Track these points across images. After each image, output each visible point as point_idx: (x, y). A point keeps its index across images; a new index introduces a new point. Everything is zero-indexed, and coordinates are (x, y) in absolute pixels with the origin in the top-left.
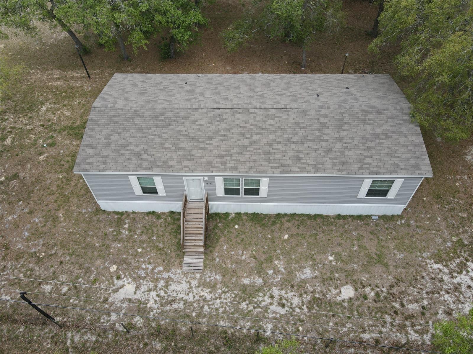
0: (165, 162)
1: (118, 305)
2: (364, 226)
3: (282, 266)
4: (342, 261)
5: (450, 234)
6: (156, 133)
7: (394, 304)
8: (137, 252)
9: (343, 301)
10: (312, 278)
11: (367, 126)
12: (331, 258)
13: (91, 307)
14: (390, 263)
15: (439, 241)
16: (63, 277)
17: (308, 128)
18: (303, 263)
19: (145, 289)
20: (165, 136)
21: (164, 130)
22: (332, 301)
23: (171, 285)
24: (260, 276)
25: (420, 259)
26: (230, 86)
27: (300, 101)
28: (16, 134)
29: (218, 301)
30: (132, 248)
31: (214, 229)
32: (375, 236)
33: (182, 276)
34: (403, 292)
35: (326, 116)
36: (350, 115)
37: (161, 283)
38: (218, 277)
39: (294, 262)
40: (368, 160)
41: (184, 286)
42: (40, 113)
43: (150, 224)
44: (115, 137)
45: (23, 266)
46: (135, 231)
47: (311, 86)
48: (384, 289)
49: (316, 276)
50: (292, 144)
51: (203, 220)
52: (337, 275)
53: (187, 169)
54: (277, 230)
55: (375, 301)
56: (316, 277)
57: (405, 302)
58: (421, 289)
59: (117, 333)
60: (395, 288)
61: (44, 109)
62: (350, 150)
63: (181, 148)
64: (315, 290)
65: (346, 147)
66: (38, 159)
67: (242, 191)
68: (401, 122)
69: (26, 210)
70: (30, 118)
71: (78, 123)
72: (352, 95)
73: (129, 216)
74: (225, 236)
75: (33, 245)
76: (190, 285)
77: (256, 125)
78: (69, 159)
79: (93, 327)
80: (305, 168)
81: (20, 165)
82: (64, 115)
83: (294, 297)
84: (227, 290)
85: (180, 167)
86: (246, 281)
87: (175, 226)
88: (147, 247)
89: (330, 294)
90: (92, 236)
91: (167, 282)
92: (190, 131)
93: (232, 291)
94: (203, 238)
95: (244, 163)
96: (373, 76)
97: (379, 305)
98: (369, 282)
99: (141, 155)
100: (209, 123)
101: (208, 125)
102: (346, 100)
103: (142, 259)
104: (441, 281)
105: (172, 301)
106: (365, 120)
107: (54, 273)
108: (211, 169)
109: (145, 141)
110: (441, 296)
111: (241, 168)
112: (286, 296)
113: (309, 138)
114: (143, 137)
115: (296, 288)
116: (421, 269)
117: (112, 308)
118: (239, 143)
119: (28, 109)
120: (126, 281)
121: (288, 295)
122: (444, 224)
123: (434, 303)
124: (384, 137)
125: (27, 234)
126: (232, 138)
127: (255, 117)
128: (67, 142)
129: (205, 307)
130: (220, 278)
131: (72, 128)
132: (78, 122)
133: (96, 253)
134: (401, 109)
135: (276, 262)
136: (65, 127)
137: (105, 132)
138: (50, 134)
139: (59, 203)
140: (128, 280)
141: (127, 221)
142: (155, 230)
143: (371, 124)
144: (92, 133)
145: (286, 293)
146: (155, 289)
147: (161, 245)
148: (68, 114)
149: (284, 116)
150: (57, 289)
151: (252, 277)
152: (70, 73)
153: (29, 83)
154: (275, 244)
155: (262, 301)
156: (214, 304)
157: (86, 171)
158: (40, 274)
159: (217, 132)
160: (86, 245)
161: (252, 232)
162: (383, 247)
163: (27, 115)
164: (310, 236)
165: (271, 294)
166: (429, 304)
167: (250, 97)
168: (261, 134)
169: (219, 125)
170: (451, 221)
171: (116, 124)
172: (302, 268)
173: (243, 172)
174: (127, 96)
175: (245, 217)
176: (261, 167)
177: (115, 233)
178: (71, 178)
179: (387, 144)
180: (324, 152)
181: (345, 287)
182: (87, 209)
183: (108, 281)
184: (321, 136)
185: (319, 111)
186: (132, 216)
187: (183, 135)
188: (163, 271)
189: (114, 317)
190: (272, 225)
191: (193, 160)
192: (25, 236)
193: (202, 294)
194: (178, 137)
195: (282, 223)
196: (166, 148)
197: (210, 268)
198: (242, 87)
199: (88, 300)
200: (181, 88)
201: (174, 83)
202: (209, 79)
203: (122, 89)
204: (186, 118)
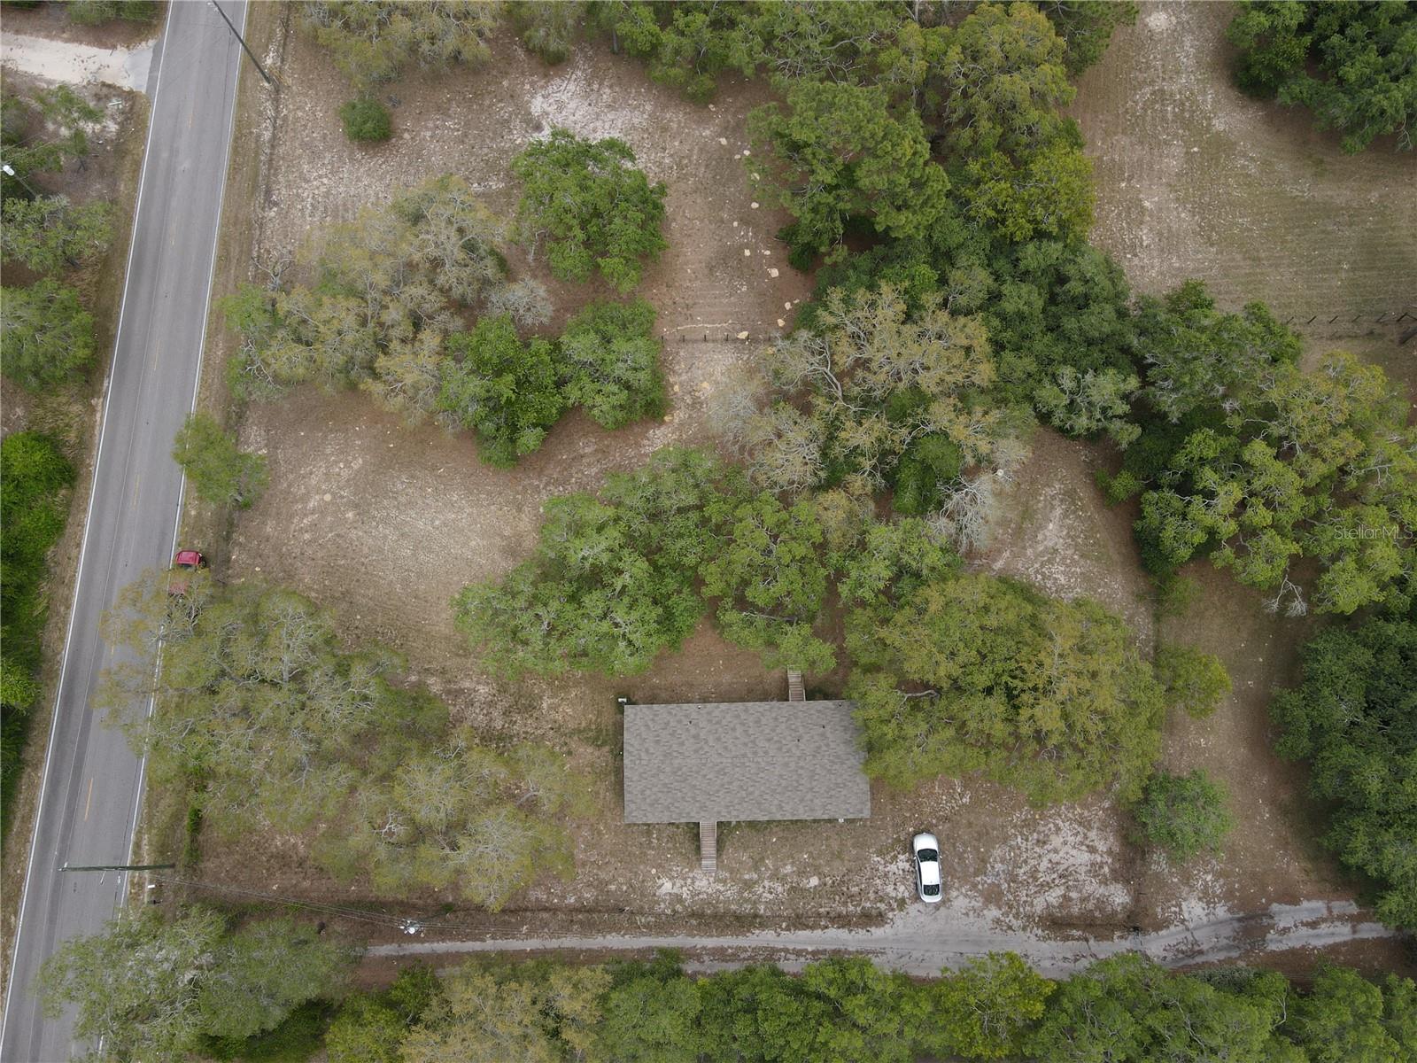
0: (688, 814)
1: (663, 898)
2: (832, 828)
3: (771, 864)
4: (813, 858)
6: (677, 788)
7: (843, 888)
8: (668, 857)
9: (810, 888)
10: (792, 872)
11: (832, 775)
12: (805, 856)
13: (646, 899)
14: (846, 858)
15: (884, 838)
16: (621, 880)
17: (789, 779)
18: (786, 861)
19: (679, 885)
20: (684, 790)
21: (683, 785)
22: (803, 888)
23: (696, 882)
24: (756, 873)
25: (867, 853)
26: (728, 725)
29: (729, 892)
30: (663, 854)
31: (723, 835)
32: (839, 837)
33: (702, 875)
34: (850, 879)
35: (802, 768)
37: (689, 881)
38: (727, 874)
39: (779, 860)
40: (829, 807)
41: (705, 883)
42: (544, 711)
43: (672, 833)
44: (648, 792)
45: (589, 872)
46: (662, 840)
47: (794, 723)
48: (839, 878)
50: (777, 795)
52: (808, 869)
53: (704, 818)
54: (768, 834)
55: (831, 887)
56: (794, 871)
57: (850, 886)
58: (863, 876)
59: (667, 916)
60: (846, 877)
61: (545, 705)
62: (817, 798)
63: (698, 801)
64: (792, 881)
65: (815, 796)
68: (856, 771)
70: (536, 718)
71: (584, 724)
72: (826, 738)
73: (654, 826)
74: (731, 841)
75: (590, 855)
76: (709, 881)
79: (652, 914)
83: (779, 887)
84: (734, 883)
85: (699, 817)
86: (747, 877)
88: (674, 853)
89: (802, 883)
91: (693, 880)
92: (703, 785)
93: (737, 884)
95: (743, 812)
97: (833, 889)
99: (669, 808)
101: (715, 779)
102: (819, 747)
103: (672, 863)
104: (877, 870)
105: (699, 893)
106: (831, 770)
107: (613, 877)
109: (671, 796)
110: (874, 881)
113: (789, 789)
114: (668, 792)
115: (780, 880)
116: (866, 862)
117: (660, 899)
118: (739, 795)
119: (529, 706)
120: (665, 880)
121: (774, 885)
123: (869, 886)
124: (842, 786)
125: (582, 846)
126: (733, 790)
127: (749, 770)
128: (581, 750)
129: (720, 897)
130: (729, 875)
131: (580, 732)
133: (638, 860)
134: (859, 759)
135: (767, 861)
137: (639, 788)
138: (563, 739)
141: (654, 831)
142: (677, 838)
143: (835, 774)
146: (686, 885)
147: (683, 851)
149: (771, 769)
150: (619, 888)
151: (750, 874)
154: (766, 846)
155: (758, 890)
156: (726, 894)
158: (604, 878)
159: (722, 785)
160: (629, 853)
161: (749, 836)
162: (843, 845)
163: (532, 715)
164: (792, 838)
165: (763, 885)
166: (865, 887)
167: (745, 744)
168: (754, 786)
169: (723, 779)
171: (646, 780)
172: (785, 865)
174: (646, 745)
175: (743, 824)
176: (755, 815)
177: (648, 842)
179: (844, 792)
180: (799, 800)
181: (813, 878)
183: (653, 881)
186: (657, 826)
188: (688, 872)
189: (662, 906)
190: (764, 830)
193: (717, 887)
195: (771, 828)
197: (721, 867)
198: (738, 726)
199: (642, 895)
200: (688, 730)
201: (679, 722)
202: (709, 713)
203: (639, 735)
204: (698, 772)
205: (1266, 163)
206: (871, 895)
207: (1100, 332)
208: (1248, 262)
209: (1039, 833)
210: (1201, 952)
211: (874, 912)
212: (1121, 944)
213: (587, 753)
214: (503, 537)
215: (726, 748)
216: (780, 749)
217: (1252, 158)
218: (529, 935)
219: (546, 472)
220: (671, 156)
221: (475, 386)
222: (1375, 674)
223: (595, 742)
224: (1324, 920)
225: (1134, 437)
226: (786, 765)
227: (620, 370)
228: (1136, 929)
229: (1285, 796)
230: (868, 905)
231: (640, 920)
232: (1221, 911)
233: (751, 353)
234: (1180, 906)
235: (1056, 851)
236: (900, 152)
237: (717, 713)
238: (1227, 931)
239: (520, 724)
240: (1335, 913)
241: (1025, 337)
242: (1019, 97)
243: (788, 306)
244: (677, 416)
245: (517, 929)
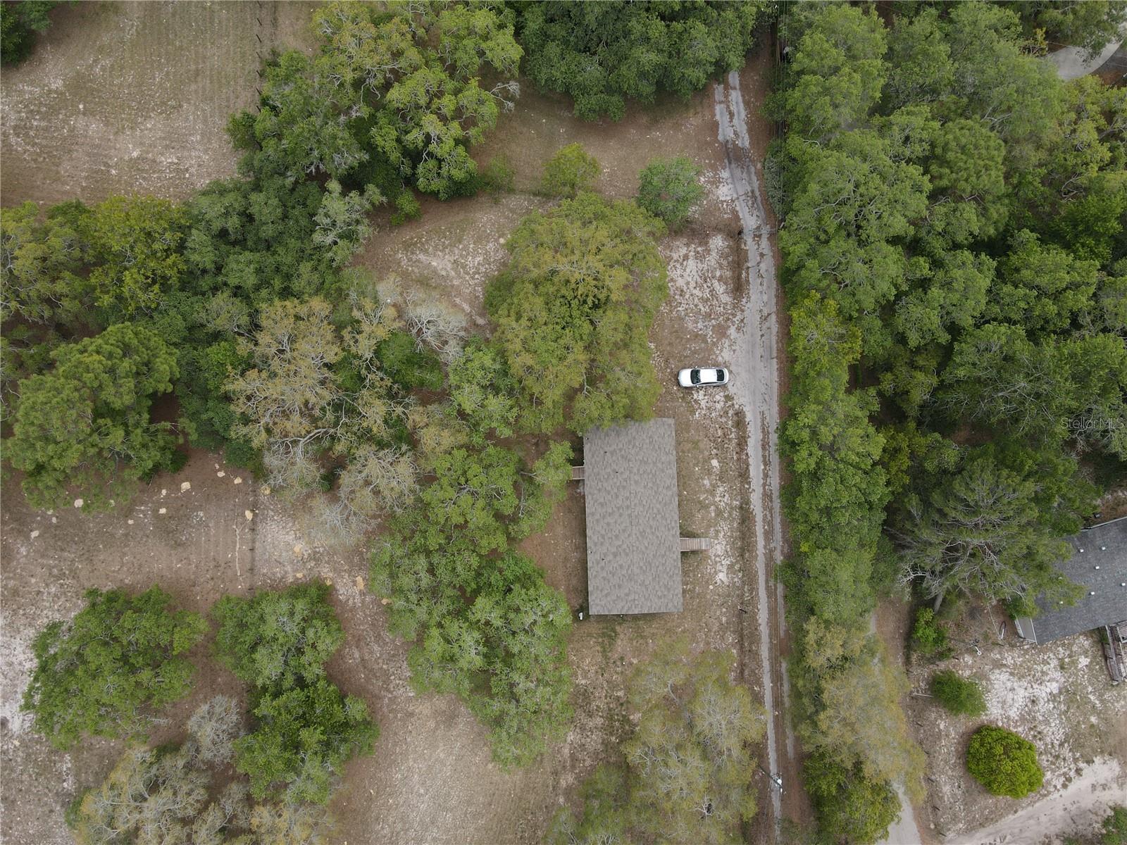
1: (730, 579)
3: (703, 495)
4: (699, 463)
7: (719, 441)
8: (701, 576)
9: (719, 466)
10: (708, 480)
11: (644, 447)
12: (697, 469)
13: (732, 593)
14: (698, 438)
15: (682, 409)
16: (718, 613)
18: (701, 484)
19: (721, 567)
22: (720, 471)
23: (718, 554)
24: (710, 507)
25: (693, 422)
26: (605, 529)
29: (724, 528)
30: (698, 580)
33: (713, 549)
34: (712, 435)
35: (638, 470)
36: (637, 455)
37: (718, 559)
38: (712, 529)
39: (701, 489)
41: (718, 547)
42: (588, 683)
44: (659, 593)
47: (602, 476)
48: (712, 444)
49: (707, 478)
52: (706, 467)
55: (718, 450)
57: (718, 436)
58: (710, 426)
59: (743, 576)
60: (710, 439)
61: (583, 682)
64: (715, 479)
65: (659, 460)
66: (636, 663)
68: (641, 428)
70: (594, 689)
71: (599, 648)
74: (687, 528)
75: (700, 638)
76: (717, 544)
77: (647, 511)
79: (743, 588)
83: (719, 490)
84: (718, 524)
85: (677, 552)
86: (713, 514)
88: (697, 571)
89: (716, 472)
91: (717, 556)
92: (653, 549)
93: (718, 521)
95: (672, 517)
97: (720, 448)
99: (671, 575)
100: (647, 539)
102: (623, 457)
103: (705, 573)
104: (705, 415)
105: (726, 551)
106: (640, 447)
107: (716, 619)
109: (662, 574)
115: (715, 489)
116: (699, 423)
117: (732, 582)
120: (718, 578)
121: (718, 493)
123: (717, 422)
128: (619, 649)
129: (728, 535)
131: (604, 651)
133: (703, 600)
135: (702, 499)
137: (656, 601)
138: (611, 665)
143: (642, 445)
146: (721, 562)
147: (695, 564)
150: (724, 614)
151: (711, 511)
154: (690, 499)
155: (722, 506)
156: (726, 530)
158: (717, 626)
159: (653, 533)
161: (683, 512)
162: (689, 440)
163: (591, 693)
164: (684, 479)
165: (719, 502)
166: (717, 424)
167: (621, 515)
168: (653, 508)
171: (650, 595)
172: (704, 485)
179: (656, 438)
180: (663, 473)
181: (712, 464)
183: (718, 588)
184: (653, 474)
187: (656, 553)
188: (711, 560)
189: (736, 580)
191: (672, 545)
193: (721, 537)
194: (658, 556)
196: (666, 562)
197: (707, 534)
198: (606, 521)
199: (729, 596)
200: (610, 562)
201: (603, 568)
202: (596, 544)
203: (614, 601)
204: (644, 553)
205: (101, 50)
206: (724, 420)
207: (277, 207)
208: (199, 79)
209: (675, 294)
210: (753, 192)
211: (735, 418)
212: (749, 244)
213: (622, 644)
214: (436, 728)
215: (624, 531)
216: (624, 487)
217: (94, 61)
218: (761, 685)
219: (377, 692)
220: (47, 585)
221: (312, 766)
222: (566, 42)
223: (612, 637)
224: (728, 107)
225: (377, 191)
226: (636, 482)
227: (292, 628)
228: (740, 233)
229: (644, 120)
230: (730, 423)
231: (747, 597)
232: (725, 174)
233: (267, 508)
234: (722, 202)
235: (688, 283)
236: (96, 365)
237: (595, 538)
238: (738, 172)
239: (600, 703)
240: (723, 99)
241: (277, 270)
242: (39, 253)
243: (221, 474)
244: (326, 573)
245: (757, 695)
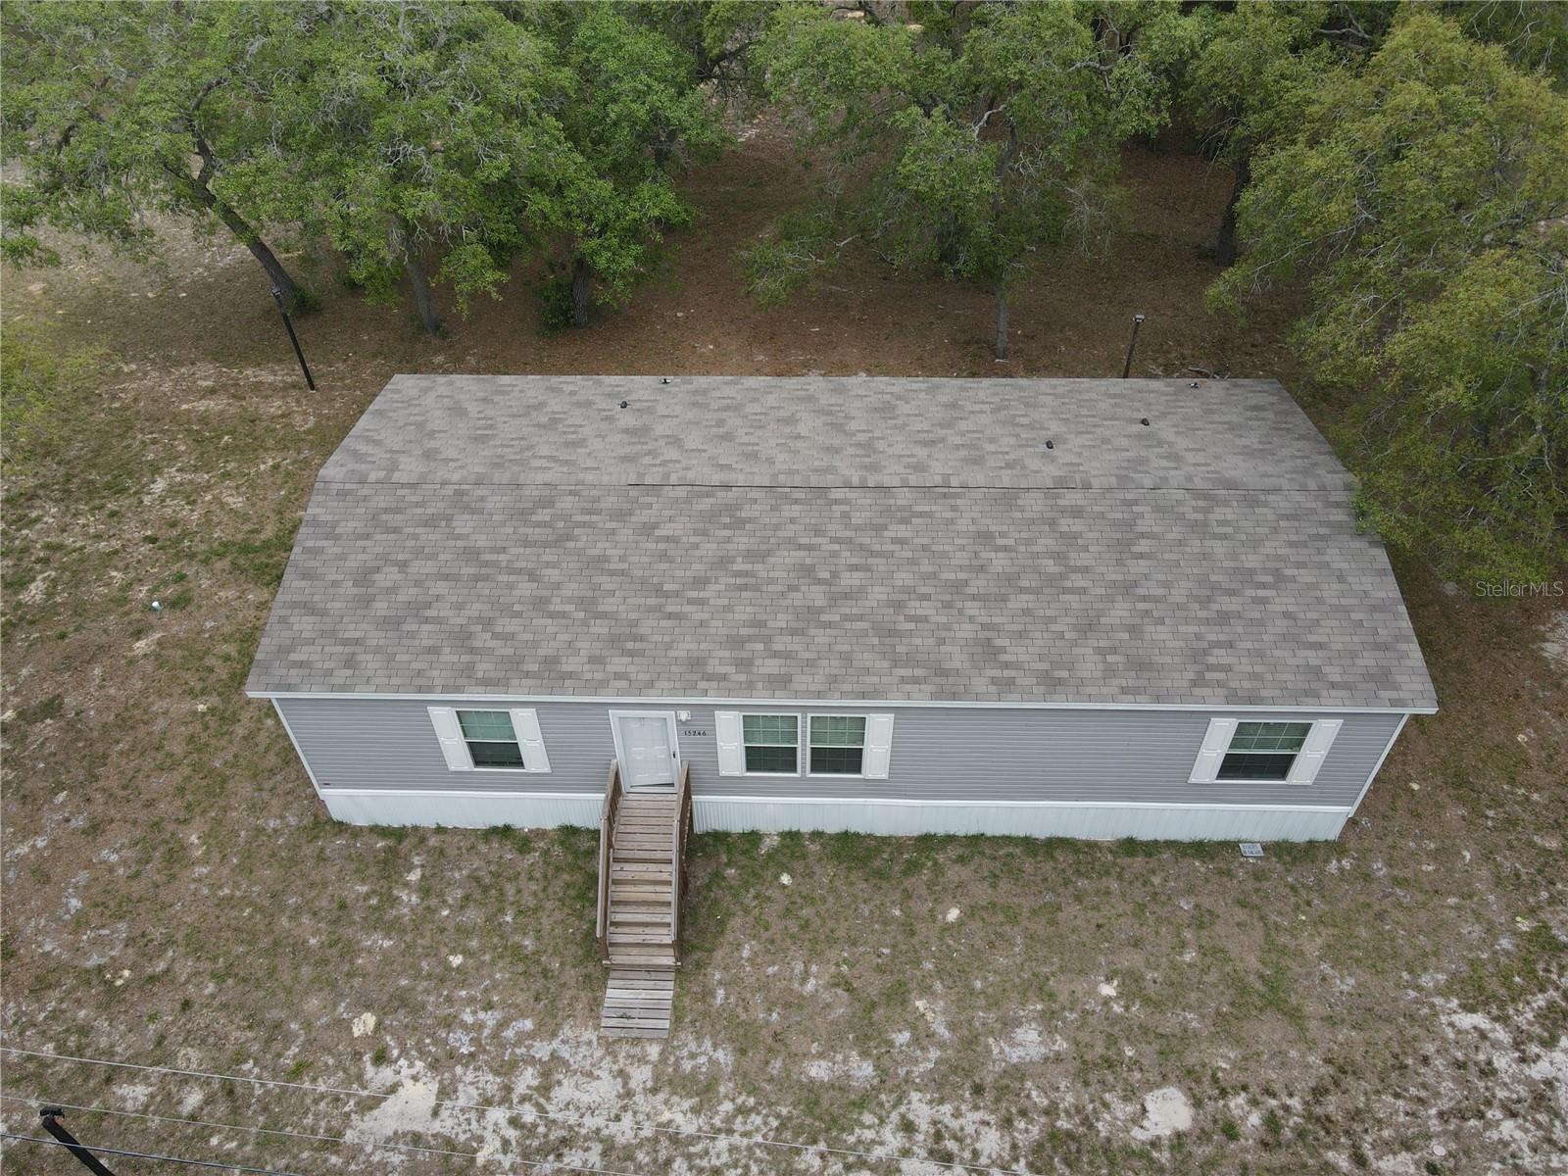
0: (551, 662)
1: (375, 1159)
2: (1215, 879)
3: (941, 1018)
4: (1147, 1001)
5: (1508, 907)
6: (524, 564)
7: (1330, 1155)
8: (448, 968)
9: (1155, 1144)
10: (1046, 1059)
11: (1213, 543)
12: (1108, 990)
13: (282, 1163)
14: (1311, 1007)
16: (190, 1058)
17: (1022, 548)
18: (1012, 1008)
19: (470, 1098)
20: (552, 574)
21: (549, 556)
22: (1115, 1145)
23: (559, 1083)
24: (865, 1054)
25: (1412, 994)
26: (766, 414)
27: (991, 462)
28: (63, 568)
29: (723, 1143)
30: (431, 952)
31: (708, 887)
32: (1255, 914)
33: (598, 1054)
34: (1358, 1111)
35: (1077, 512)
36: (1159, 509)
37: (527, 1079)
38: (724, 1056)
39: (982, 1002)
40: (1219, 656)
41: (604, 1089)
42: (147, 500)
43: (493, 868)
44: (388, 576)
45: (54, 1016)
46: (441, 895)
47: (1026, 415)
48: (1295, 1103)
49: (1058, 1053)
50: (968, 604)
51: (674, 856)
52: (1129, 1052)
53: (624, 684)
54: (923, 891)
55: (1265, 1144)
56: (1058, 1058)
57: (1367, 1149)
58: (1421, 1100)
60: (1332, 1098)
62: (1161, 621)
63: (605, 615)
64: (1054, 1104)
65: (1147, 613)
66: (131, 649)
67: (804, 758)
68: (1323, 531)
69: (79, 822)
70: (113, 514)
71: (269, 532)
72: (1160, 443)
73: (423, 840)
74: (747, 911)
75: (93, 942)
76: (625, 1084)
77: (850, 541)
78: (231, 649)
80: (1010, 683)
81: (68, 669)
82: (222, 505)
83: (984, 1129)
84: (751, 1101)
85: (599, 676)
86: (818, 1070)
87: (579, 877)
88: (483, 950)
89: (1107, 1117)
90: (298, 909)
91: (546, 1074)
92: (636, 559)
93: (770, 1104)
94: (671, 917)
95: (811, 663)
96: (1225, 384)
97: (1280, 1158)
98: (1243, 1077)
99: (470, 636)
100: (696, 533)
101: (694, 539)
103: (463, 993)
104: (1488, 1071)
105: (564, 1141)
106: (1205, 524)
107: (159, 1043)
108: (702, 685)
109: (487, 592)
110: (1490, 1125)
111: (801, 681)
112: (955, 1124)
113: (1025, 583)
114: (477, 578)
115: (989, 1096)
116: (1417, 1030)
117: (353, 1167)
118: (796, 599)
119: (108, 486)
120: (405, 1072)
121: (962, 1121)
122: (1484, 873)
123: (1467, 1153)
124: (1269, 579)
125: (75, 903)
126: (772, 581)
127: (845, 516)
128: (230, 593)
129: (675, 1166)
130: (730, 1059)
131: (246, 549)
132: (269, 527)
133: (306, 971)
134: (1323, 488)
135: (920, 1004)
136: (225, 545)
137: (352, 563)
138: (175, 568)
139: (190, 797)
140: (411, 1065)
141: (417, 860)
142: (510, 890)
143: (1225, 537)
144: (312, 564)
145: (957, 1114)
146: (506, 1096)
147: (528, 943)
148: (236, 502)
149: (942, 511)
150: (167, 1101)
151: (839, 1057)
152: (249, 372)
153: (116, 405)
154: (915, 940)
155: (873, 1141)
156: (707, 1153)
157: (289, 688)
158: (112, 1046)
159: (723, 562)
160: (276, 943)
161: (839, 897)
162: (1283, 951)
163: (101, 507)
164: (1034, 912)
165: (903, 1117)
166: (1450, 1154)
167: (830, 450)
168: (867, 568)
169: (729, 540)
170: (1507, 863)
171: (392, 536)
172: (1009, 1025)
173: (808, 694)
174: (431, 444)
175: (814, 847)
176: (867, 679)
177: (374, 901)
178: (234, 713)
179: (1281, 603)
180: (1075, 628)
181: (1158, 1093)
182: (282, 817)
183: (345, 1071)
184: (1062, 577)
185: (1057, 497)
186: (433, 841)
187: (612, 573)
188: (532, 1035)
190: (906, 873)
191: (641, 653)
192: (68, 912)
193: (666, 1116)
194: (595, 580)
195: (938, 869)
196: (553, 615)
197: (693, 1022)
198: (805, 416)
199: (271, 1140)
200: (608, 419)
201: (583, 404)
202: (700, 392)
203: (418, 424)
204: (621, 515)
237: (728, 392)
